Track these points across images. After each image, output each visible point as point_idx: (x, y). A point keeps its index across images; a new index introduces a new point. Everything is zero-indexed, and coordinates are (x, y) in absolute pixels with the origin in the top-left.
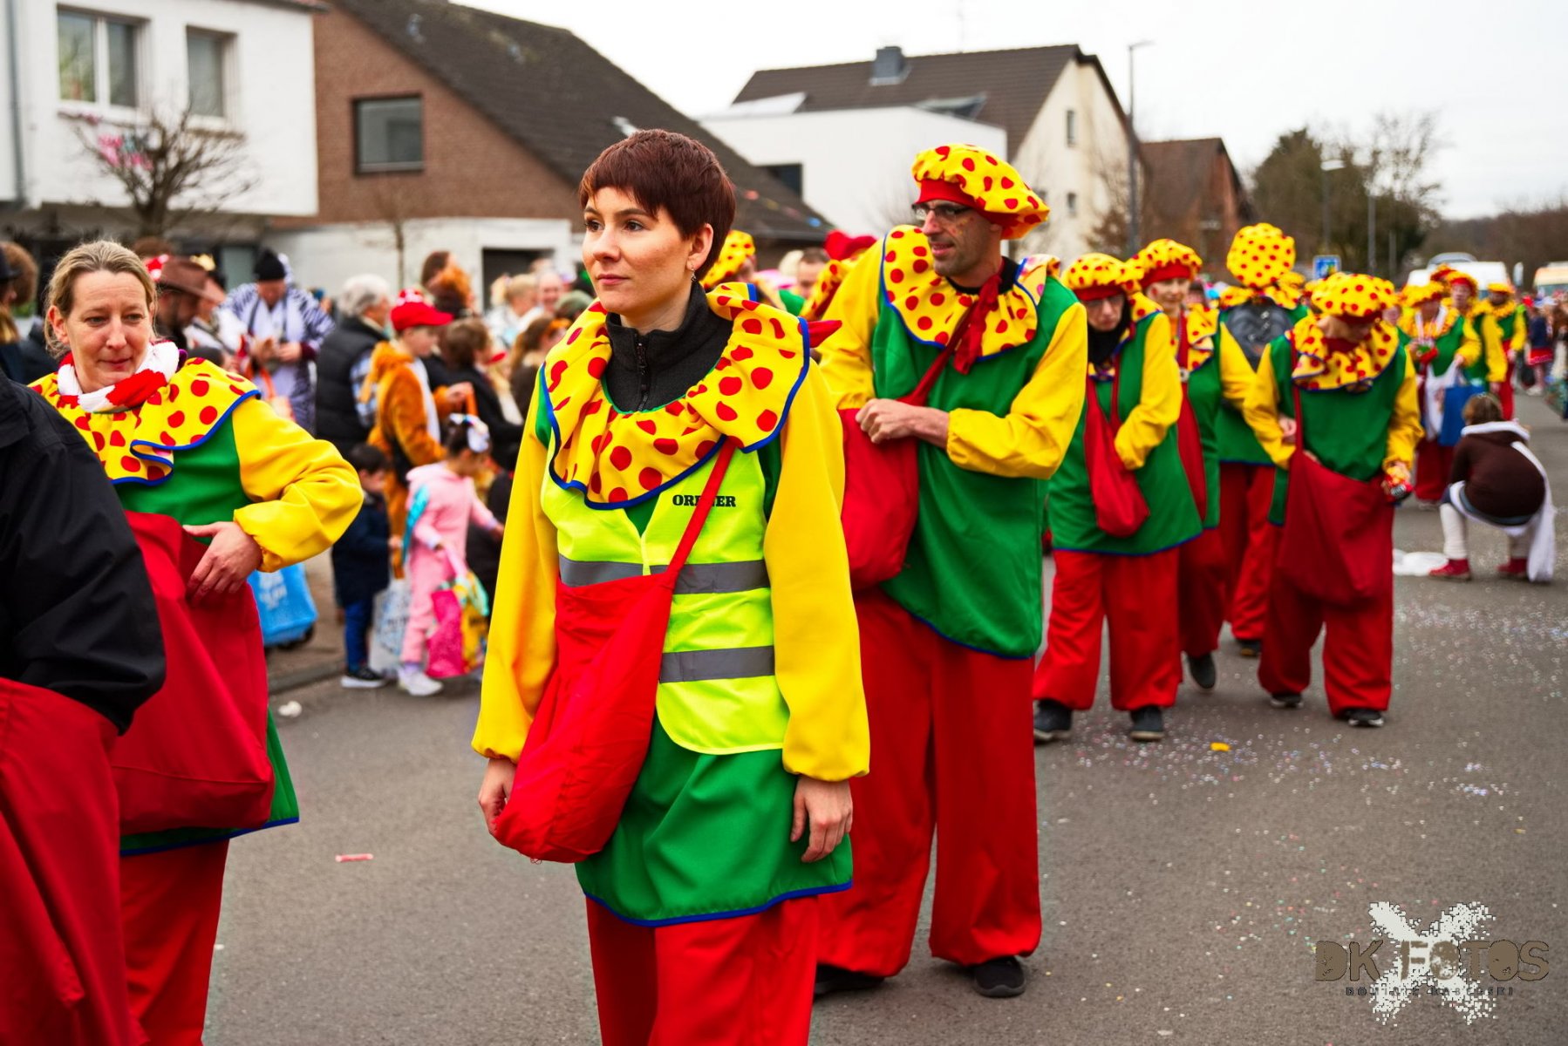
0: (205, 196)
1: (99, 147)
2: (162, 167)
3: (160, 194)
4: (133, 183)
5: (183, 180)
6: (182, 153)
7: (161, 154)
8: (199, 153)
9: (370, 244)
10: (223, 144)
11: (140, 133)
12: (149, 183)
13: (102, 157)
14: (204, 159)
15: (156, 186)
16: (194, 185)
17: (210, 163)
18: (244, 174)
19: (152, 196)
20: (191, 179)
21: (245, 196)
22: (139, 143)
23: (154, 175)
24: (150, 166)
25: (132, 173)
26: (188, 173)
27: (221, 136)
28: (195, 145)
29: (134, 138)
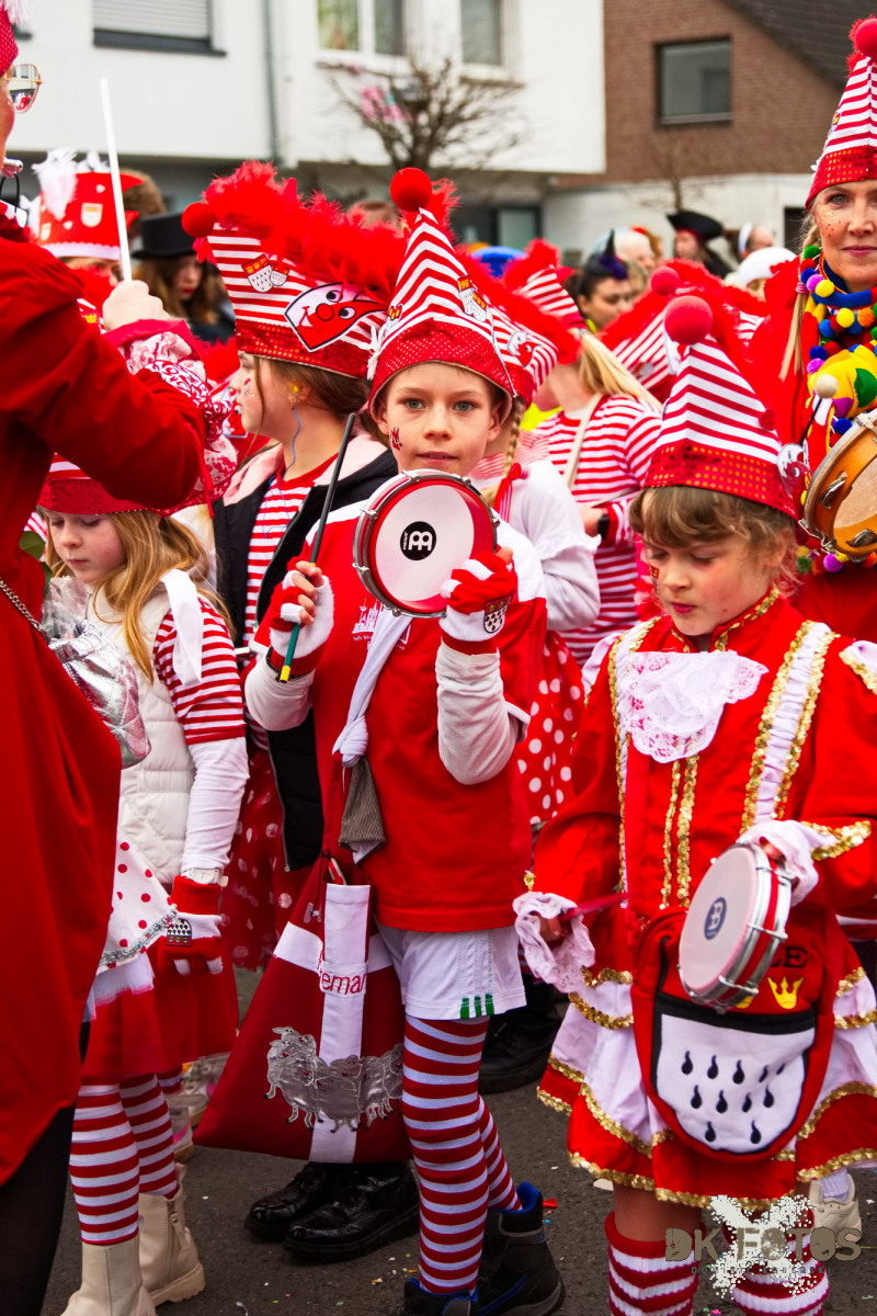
0: (470, 152)
1: (357, 100)
2: (423, 119)
3: (421, 150)
4: (390, 138)
5: (445, 135)
6: (443, 103)
7: (421, 106)
8: (462, 106)
9: (645, 204)
10: (489, 93)
11: (401, 84)
12: (408, 139)
13: (359, 111)
14: (467, 112)
15: (417, 140)
16: (457, 141)
17: (474, 117)
18: (514, 126)
19: (411, 151)
20: (454, 133)
21: (514, 152)
22: (397, 94)
23: (414, 128)
24: (410, 119)
25: (391, 128)
26: (449, 127)
27: (488, 84)
28: (458, 95)
29: (394, 91)
